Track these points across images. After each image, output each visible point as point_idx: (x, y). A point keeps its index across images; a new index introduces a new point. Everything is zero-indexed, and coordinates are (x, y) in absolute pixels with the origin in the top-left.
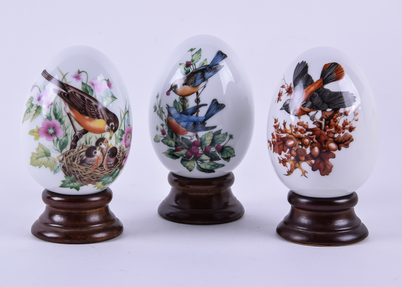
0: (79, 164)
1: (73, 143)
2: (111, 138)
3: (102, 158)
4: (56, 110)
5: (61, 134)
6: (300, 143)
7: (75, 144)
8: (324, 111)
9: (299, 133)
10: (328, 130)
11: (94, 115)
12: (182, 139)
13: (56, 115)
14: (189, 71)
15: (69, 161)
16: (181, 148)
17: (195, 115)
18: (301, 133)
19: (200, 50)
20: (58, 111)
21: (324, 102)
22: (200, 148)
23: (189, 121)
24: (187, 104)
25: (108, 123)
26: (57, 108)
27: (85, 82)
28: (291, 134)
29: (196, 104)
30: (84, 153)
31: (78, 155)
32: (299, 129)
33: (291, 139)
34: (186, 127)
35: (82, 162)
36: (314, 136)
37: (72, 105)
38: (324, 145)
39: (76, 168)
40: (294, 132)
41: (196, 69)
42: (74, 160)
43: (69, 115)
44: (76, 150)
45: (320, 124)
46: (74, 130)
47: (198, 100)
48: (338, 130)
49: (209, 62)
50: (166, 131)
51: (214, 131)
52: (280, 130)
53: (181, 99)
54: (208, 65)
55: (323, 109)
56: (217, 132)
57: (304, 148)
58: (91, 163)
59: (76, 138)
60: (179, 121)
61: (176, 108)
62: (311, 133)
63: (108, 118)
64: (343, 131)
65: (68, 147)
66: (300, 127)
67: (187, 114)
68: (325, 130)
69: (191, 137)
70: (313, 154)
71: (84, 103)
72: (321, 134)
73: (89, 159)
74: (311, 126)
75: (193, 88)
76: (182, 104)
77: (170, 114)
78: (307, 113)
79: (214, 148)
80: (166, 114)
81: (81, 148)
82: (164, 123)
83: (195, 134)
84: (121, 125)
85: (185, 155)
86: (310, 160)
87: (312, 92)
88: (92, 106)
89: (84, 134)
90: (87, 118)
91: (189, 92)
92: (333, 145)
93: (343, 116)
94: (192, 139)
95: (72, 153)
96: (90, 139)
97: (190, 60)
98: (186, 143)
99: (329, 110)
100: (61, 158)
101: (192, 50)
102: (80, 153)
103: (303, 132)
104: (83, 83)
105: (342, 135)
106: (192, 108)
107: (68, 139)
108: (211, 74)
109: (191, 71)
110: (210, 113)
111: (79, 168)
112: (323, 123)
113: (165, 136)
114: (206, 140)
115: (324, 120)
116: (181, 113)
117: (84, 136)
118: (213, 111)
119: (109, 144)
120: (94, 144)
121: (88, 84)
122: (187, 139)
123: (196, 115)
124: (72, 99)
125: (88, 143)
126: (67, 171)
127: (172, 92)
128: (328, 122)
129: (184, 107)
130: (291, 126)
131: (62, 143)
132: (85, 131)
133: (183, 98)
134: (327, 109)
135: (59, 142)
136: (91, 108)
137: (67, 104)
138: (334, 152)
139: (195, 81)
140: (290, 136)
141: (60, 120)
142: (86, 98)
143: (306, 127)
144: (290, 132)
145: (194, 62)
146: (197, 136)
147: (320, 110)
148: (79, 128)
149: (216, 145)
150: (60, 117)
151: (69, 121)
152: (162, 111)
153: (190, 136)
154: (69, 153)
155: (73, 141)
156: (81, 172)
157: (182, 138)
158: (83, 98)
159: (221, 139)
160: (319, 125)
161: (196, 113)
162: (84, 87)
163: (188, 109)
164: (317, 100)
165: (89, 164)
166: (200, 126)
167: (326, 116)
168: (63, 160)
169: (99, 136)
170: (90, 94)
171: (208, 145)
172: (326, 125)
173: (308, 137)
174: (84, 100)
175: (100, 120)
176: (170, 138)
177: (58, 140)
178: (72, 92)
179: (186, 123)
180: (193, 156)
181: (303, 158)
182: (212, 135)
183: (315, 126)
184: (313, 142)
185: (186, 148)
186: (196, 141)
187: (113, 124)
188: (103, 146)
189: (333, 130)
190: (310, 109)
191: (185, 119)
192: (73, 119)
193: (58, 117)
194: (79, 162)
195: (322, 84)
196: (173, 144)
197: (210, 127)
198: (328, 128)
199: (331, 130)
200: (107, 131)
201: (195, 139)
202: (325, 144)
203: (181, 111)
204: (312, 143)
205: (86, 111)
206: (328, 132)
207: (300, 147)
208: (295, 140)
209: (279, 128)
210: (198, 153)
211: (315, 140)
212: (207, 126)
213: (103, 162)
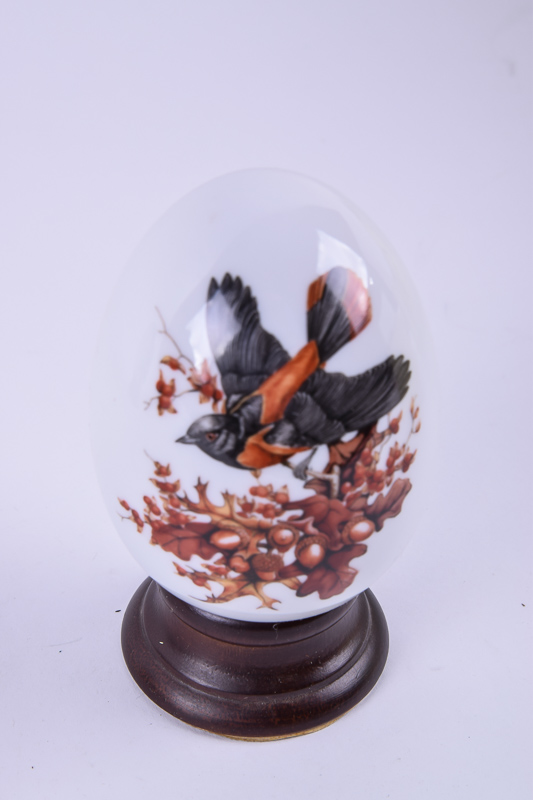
6: (264, 541)
8: (333, 444)
9: (259, 517)
10: (349, 494)
18: (266, 515)
21: (331, 417)
28: (231, 518)
32: (256, 507)
33: (230, 531)
36: (310, 520)
38: (338, 535)
40: (240, 514)
45: (327, 484)
48: (375, 482)
52: (185, 500)
55: (331, 439)
57: (275, 552)
62: (299, 513)
64: (388, 479)
66: (261, 501)
68: (341, 496)
70: (305, 561)
72: (330, 510)
74: (298, 491)
78: (283, 460)
86: (295, 576)
87: (292, 392)
92: (362, 527)
93: (386, 438)
99: (348, 437)
103: (271, 512)
105: (386, 491)
112: (335, 478)
115: (336, 469)
128: (347, 472)
130: (227, 496)
134: (342, 434)
138: (365, 542)
140: (225, 523)
143: (282, 498)
144: (226, 511)
147: (320, 442)
160: (323, 488)
164: (311, 415)
167: (342, 456)
172: (342, 481)
173: (290, 524)
181: (273, 575)
183: (310, 493)
184: (307, 535)
189: (363, 488)
190: (291, 445)
195: (317, 360)
198: (349, 489)
199: (359, 489)
202: (341, 531)
204: (302, 539)
206: (349, 500)
207: (264, 550)
208: (244, 533)
209: (180, 494)
211: (311, 529)
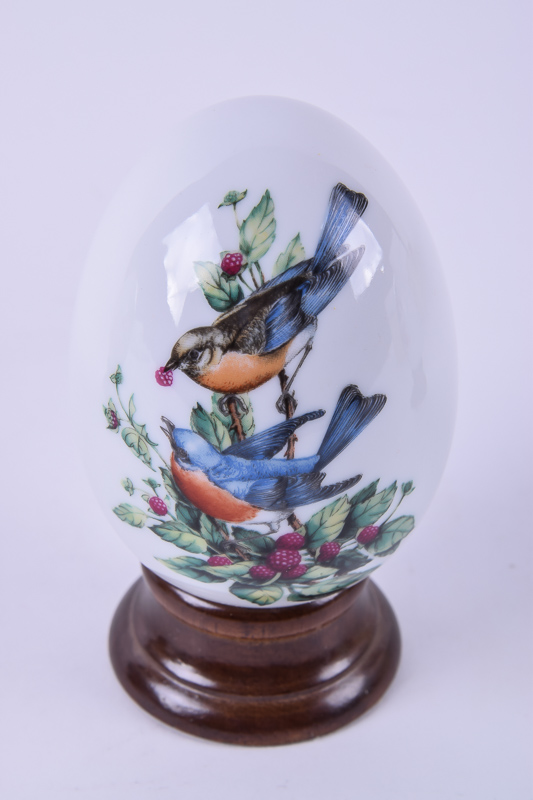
12: (234, 534)
14: (240, 294)
16: (233, 558)
17: (281, 455)
19: (267, 198)
22: (302, 552)
23: (262, 477)
24: (247, 421)
29: (281, 418)
34: (251, 497)
41: (264, 285)
47: (287, 403)
49: (308, 250)
50: (171, 503)
51: (352, 492)
53: (220, 403)
54: (310, 262)
56: (364, 491)
60: (222, 477)
61: (202, 433)
67: (249, 454)
69: (269, 524)
75: (264, 360)
76: (228, 419)
77: (179, 452)
79: (353, 540)
80: (166, 450)
82: (158, 478)
83: (286, 515)
85: (247, 576)
91: (249, 377)
94: (273, 531)
97: (234, 248)
98: (251, 542)
101: (233, 200)
106: (270, 431)
108: (323, 293)
109: (247, 293)
110: (335, 438)
113: (167, 518)
114: (327, 524)
116: (224, 453)
118: (347, 427)
122: (257, 533)
123: (287, 454)
127: (178, 375)
129: (235, 430)
133: (231, 398)
139: (269, 332)
145: (254, 254)
146: (292, 520)
149: (360, 530)
152: (147, 438)
153: (266, 522)
157: (237, 531)
159: (374, 510)
161: (285, 448)
163: (253, 438)
166: (302, 488)
171: (332, 538)
176: (186, 528)
179: (251, 483)
180: (278, 575)
182: (347, 506)
185: (250, 557)
186: (289, 535)
191: (245, 472)
196: (202, 544)
197: (338, 485)
201: (285, 529)
203: (227, 443)
210: (295, 566)
212: (326, 482)
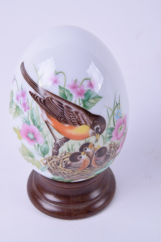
0: (65, 168)
1: (54, 150)
2: (97, 141)
3: (89, 160)
4: (33, 116)
5: (41, 141)
7: (57, 151)
11: (74, 122)
13: (34, 121)
15: (53, 165)
20: (35, 117)
25: (92, 127)
26: (34, 113)
27: (62, 86)
30: (68, 159)
31: (61, 161)
35: (67, 166)
37: (50, 113)
39: (62, 170)
42: (58, 164)
43: (46, 122)
44: (59, 156)
46: (54, 138)
58: (77, 166)
59: (57, 146)
63: (92, 123)
65: (50, 154)
71: (63, 111)
73: (74, 164)
81: (64, 155)
84: (109, 123)
88: (72, 113)
89: (65, 142)
90: (67, 125)
95: (55, 159)
96: (72, 146)
100: (45, 162)
102: (64, 159)
104: (60, 87)
107: (48, 146)
111: (65, 170)
117: (66, 144)
119: (96, 146)
120: (77, 150)
121: (67, 88)
124: (49, 106)
125: (70, 149)
126: (54, 172)
131: (43, 150)
132: (67, 139)
135: (39, 148)
136: (70, 115)
137: (44, 111)
141: (39, 127)
142: (65, 104)
148: (59, 136)
150: (38, 124)
151: (48, 129)
154: (52, 159)
155: (54, 148)
156: (68, 173)
158: (61, 105)
162: (62, 92)
165: (75, 167)
168: (47, 163)
169: (82, 142)
170: (69, 99)
174: (62, 107)
175: (82, 126)
177: (38, 146)
178: (48, 98)
187: (99, 126)
188: (88, 150)
192: (51, 127)
193: (35, 123)
194: (64, 166)
200: (92, 136)
205: (65, 119)
213: (91, 163)
